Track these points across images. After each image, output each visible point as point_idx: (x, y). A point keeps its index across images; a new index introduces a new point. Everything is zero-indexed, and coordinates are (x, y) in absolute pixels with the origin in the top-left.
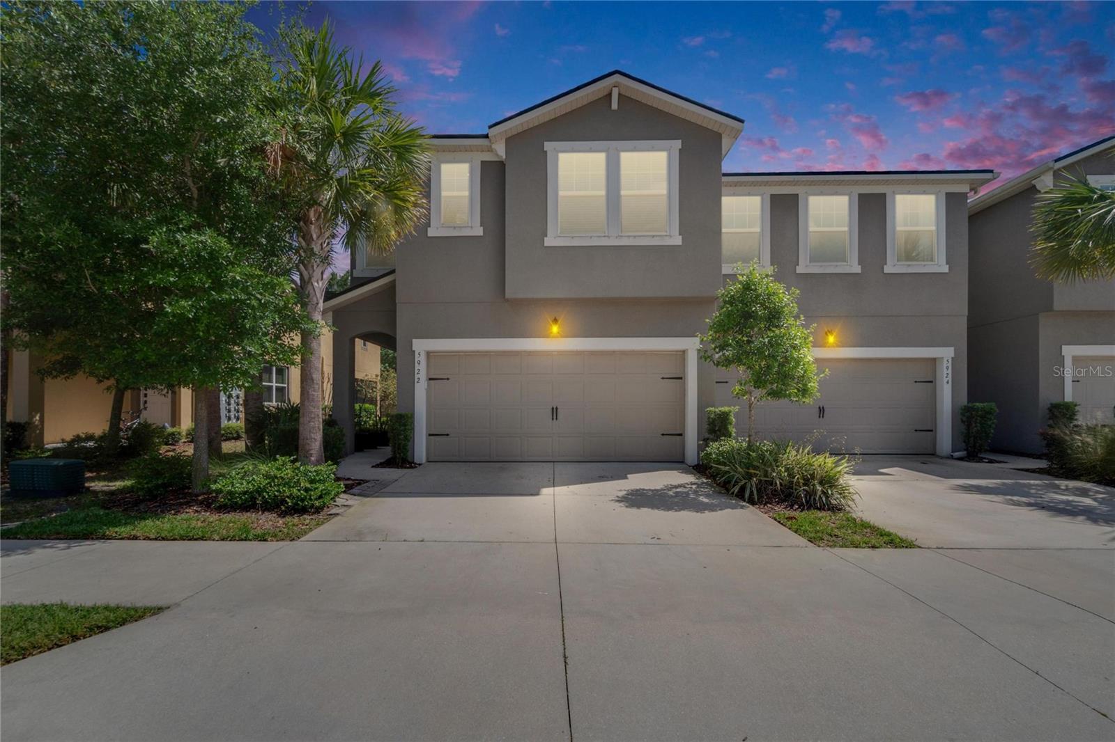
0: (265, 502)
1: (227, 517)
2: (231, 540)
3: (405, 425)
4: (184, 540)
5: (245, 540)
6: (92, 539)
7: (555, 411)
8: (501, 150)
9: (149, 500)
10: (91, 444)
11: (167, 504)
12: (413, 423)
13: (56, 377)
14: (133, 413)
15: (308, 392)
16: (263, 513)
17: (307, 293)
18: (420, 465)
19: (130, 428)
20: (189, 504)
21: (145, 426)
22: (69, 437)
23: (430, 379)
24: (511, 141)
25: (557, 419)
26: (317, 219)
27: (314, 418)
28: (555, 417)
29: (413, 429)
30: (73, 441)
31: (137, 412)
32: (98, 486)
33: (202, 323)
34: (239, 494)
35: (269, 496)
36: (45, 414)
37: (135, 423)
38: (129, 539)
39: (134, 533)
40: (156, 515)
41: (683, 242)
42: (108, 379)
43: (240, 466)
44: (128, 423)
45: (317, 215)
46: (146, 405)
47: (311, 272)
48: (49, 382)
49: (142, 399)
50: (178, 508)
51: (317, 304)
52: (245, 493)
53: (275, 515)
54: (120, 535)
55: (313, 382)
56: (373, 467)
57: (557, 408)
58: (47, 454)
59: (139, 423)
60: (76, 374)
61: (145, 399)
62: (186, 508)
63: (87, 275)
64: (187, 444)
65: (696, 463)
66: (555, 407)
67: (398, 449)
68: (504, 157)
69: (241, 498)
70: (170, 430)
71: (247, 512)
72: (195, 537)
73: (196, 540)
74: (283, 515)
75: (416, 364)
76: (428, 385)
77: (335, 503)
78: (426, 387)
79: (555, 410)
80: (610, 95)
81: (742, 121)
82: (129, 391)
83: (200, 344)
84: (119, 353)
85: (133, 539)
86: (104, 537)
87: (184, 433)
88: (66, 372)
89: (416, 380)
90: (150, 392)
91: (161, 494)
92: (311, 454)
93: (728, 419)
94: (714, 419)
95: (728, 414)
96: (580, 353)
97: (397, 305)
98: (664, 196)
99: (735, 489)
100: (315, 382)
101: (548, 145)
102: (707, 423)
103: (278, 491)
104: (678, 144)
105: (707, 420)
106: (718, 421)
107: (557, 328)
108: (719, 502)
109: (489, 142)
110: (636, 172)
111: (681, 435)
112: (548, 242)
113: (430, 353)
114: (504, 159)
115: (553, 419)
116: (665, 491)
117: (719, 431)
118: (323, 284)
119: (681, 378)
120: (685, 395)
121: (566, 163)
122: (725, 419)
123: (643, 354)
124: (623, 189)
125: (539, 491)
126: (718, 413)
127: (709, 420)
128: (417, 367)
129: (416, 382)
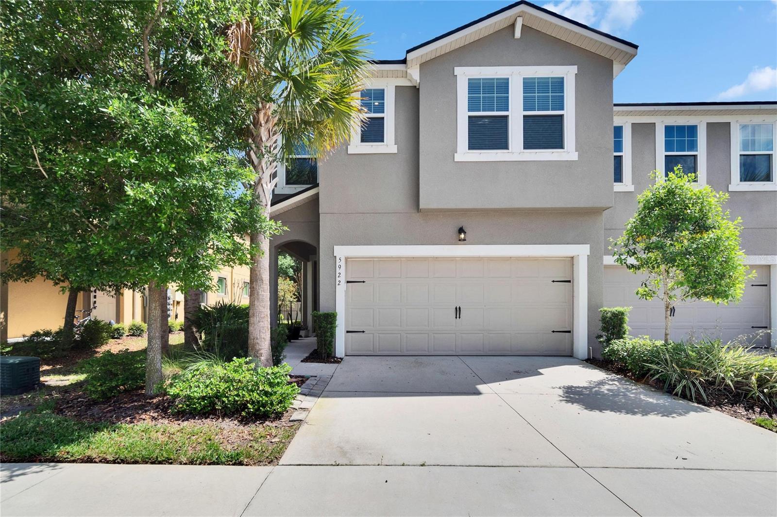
0: (225, 407)
1: (188, 425)
2: (200, 464)
4: (147, 463)
5: (218, 464)
6: (40, 461)
7: (458, 311)
8: (414, 74)
9: (103, 403)
10: (48, 339)
11: (122, 407)
13: (16, 280)
14: (84, 312)
15: (258, 292)
16: (223, 419)
18: (342, 359)
19: (82, 325)
20: (144, 408)
21: (96, 323)
22: (29, 333)
23: (348, 282)
24: (423, 66)
25: (460, 317)
26: (267, 122)
27: (264, 317)
28: (458, 316)
29: (336, 327)
30: (33, 336)
31: (88, 311)
32: (53, 380)
33: (164, 214)
34: (198, 399)
35: (229, 401)
36: (9, 312)
37: (86, 320)
38: (83, 461)
39: (88, 453)
40: (112, 425)
41: (579, 157)
42: (63, 281)
43: (195, 367)
44: (79, 320)
45: (266, 118)
46: (96, 305)
47: (261, 174)
48: (11, 283)
49: (92, 300)
50: (132, 414)
51: (266, 205)
52: (203, 398)
53: (236, 422)
54: (72, 456)
55: (262, 282)
56: (302, 361)
57: (460, 308)
58: (8, 349)
59: (90, 320)
60: (34, 278)
61: (95, 300)
62: (142, 413)
63: (36, 155)
64: (130, 337)
65: (587, 357)
66: (458, 307)
68: (418, 81)
69: (200, 404)
70: (115, 326)
71: (206, 418)
72: (159, 459)
73: (160, 463)
74: (245, 421)
75: (338, 268)
76: (347, 286)
77: (292, 406)
78: (345, 290)
79: (458, 309)
80: (513, 26)
81: (636, 47)
82: (82, 292)
83: (161, 237)
84: (72, 248)
85: (87, 462)
86: (55, 460)
87: (127, 329)
88: (26, 275)
89: (337, 283)
90: (99, 293)
91: (114, 396)
92: (261, 354)
93: (623, 318)
94: (610, 318)
95: (622, 314)
96: (480, 259)
97: (320, 215)
98: (562, 116)
99: (679, 389)
100: (264, 282)
101: (458, 70)
102: (601, 322)
103: (238, 395)
104: (574, 69)
105: (601, 319)
106: (614, 320)
107: (462, 236)
108: (668, 402)
109: (406, 67)
110: (536, 94)
111: (569, 332)
112: (458, 158)
113: (348, 258)
114: (418, 83)
115: (456, 318)
116: (597, 389)
117: (614, 329)
118: (271, 186)
119: (569, 281)
120: (573, 296)
121: (474, 86)
122: (620, 318)
123: (536, 260)
124: (525, 110)
125: (477, 389)
126: (614, 313)
127: (604, 319)
128: (338, 271)
129: (337, 285)
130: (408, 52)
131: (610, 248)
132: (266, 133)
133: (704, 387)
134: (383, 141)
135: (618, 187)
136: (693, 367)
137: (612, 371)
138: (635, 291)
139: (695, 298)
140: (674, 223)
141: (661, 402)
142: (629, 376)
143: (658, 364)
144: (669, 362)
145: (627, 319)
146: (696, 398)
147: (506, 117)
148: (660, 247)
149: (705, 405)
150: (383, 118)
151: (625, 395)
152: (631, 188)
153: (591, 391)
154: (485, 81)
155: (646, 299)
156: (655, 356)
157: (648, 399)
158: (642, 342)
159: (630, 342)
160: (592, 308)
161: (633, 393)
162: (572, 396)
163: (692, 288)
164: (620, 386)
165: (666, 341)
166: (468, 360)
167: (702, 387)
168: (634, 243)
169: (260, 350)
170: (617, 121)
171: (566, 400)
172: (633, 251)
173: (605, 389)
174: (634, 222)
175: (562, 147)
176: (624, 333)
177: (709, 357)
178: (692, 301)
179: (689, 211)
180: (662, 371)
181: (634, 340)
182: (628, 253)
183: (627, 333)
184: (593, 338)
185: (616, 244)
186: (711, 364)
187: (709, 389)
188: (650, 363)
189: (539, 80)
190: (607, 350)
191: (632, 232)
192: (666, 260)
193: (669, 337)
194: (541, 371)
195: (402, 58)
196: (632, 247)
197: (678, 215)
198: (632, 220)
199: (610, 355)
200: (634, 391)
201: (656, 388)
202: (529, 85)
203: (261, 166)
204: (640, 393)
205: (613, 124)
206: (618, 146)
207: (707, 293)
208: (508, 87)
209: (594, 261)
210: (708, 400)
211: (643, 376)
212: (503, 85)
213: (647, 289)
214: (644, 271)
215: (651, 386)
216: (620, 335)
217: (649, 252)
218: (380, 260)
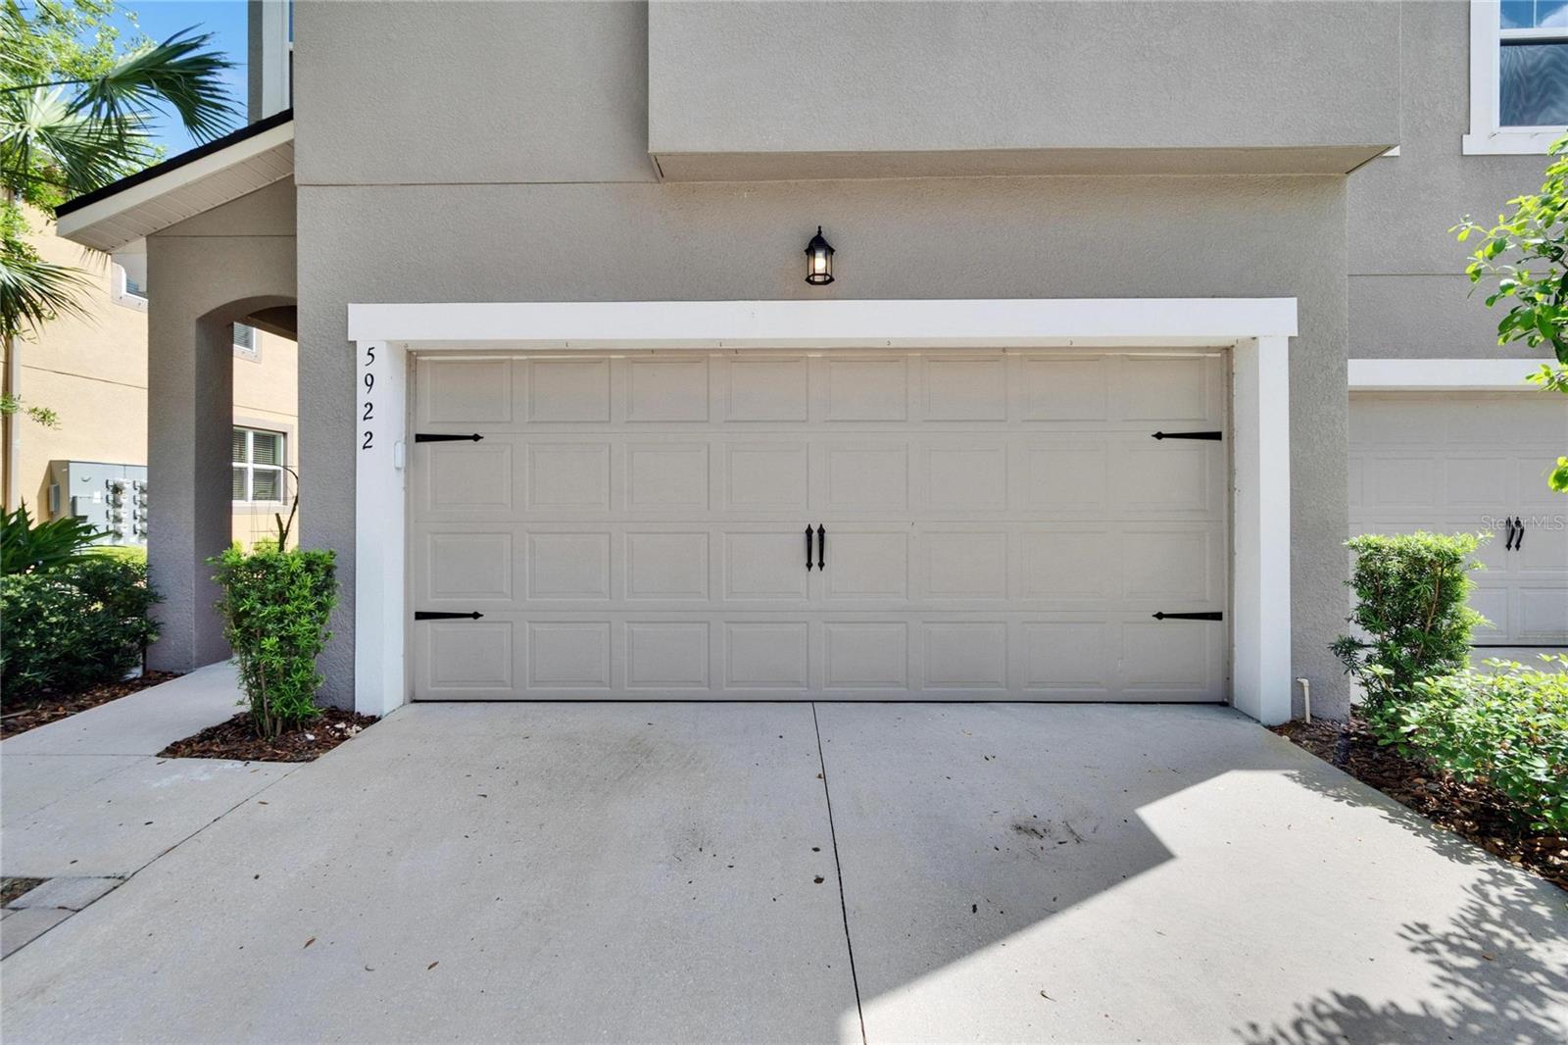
7: (815, 542)
18: (377, 719)
23: (417, 438)
25: (821, 565)
28: (815, 560)
57: (821, 531)
66: (815, 529)
75: (361, 387)
76: (410, 457)
78: (402, 464)
79: (815, 535)
89: (361, 440)
93: (1455, 580)
94: (1401, 577)
95: (1454, 560)
96: (893, 355)
97: (300, 191)
102: (1356, 591)
106: (1417, 585)
107: (820, 263)
111: (1217, 616)
113: (420, 353)
115: (809, 565)
117: (1413, 621)
119: (1217, 436)
120: (1231, 489)
122: (1442, 579)
123: (1097, 359)
126: (1416, 558)
127: (1370, 581)
128: (362, 395)
129: (360, 446)
145: (1467, 586)
160: (1306, 533)
176: (1458, 640)
183: (1472, 638)
184: (1311, 646)
209: (1312, 358)
216: (1439, 650)
218: (536, 362)
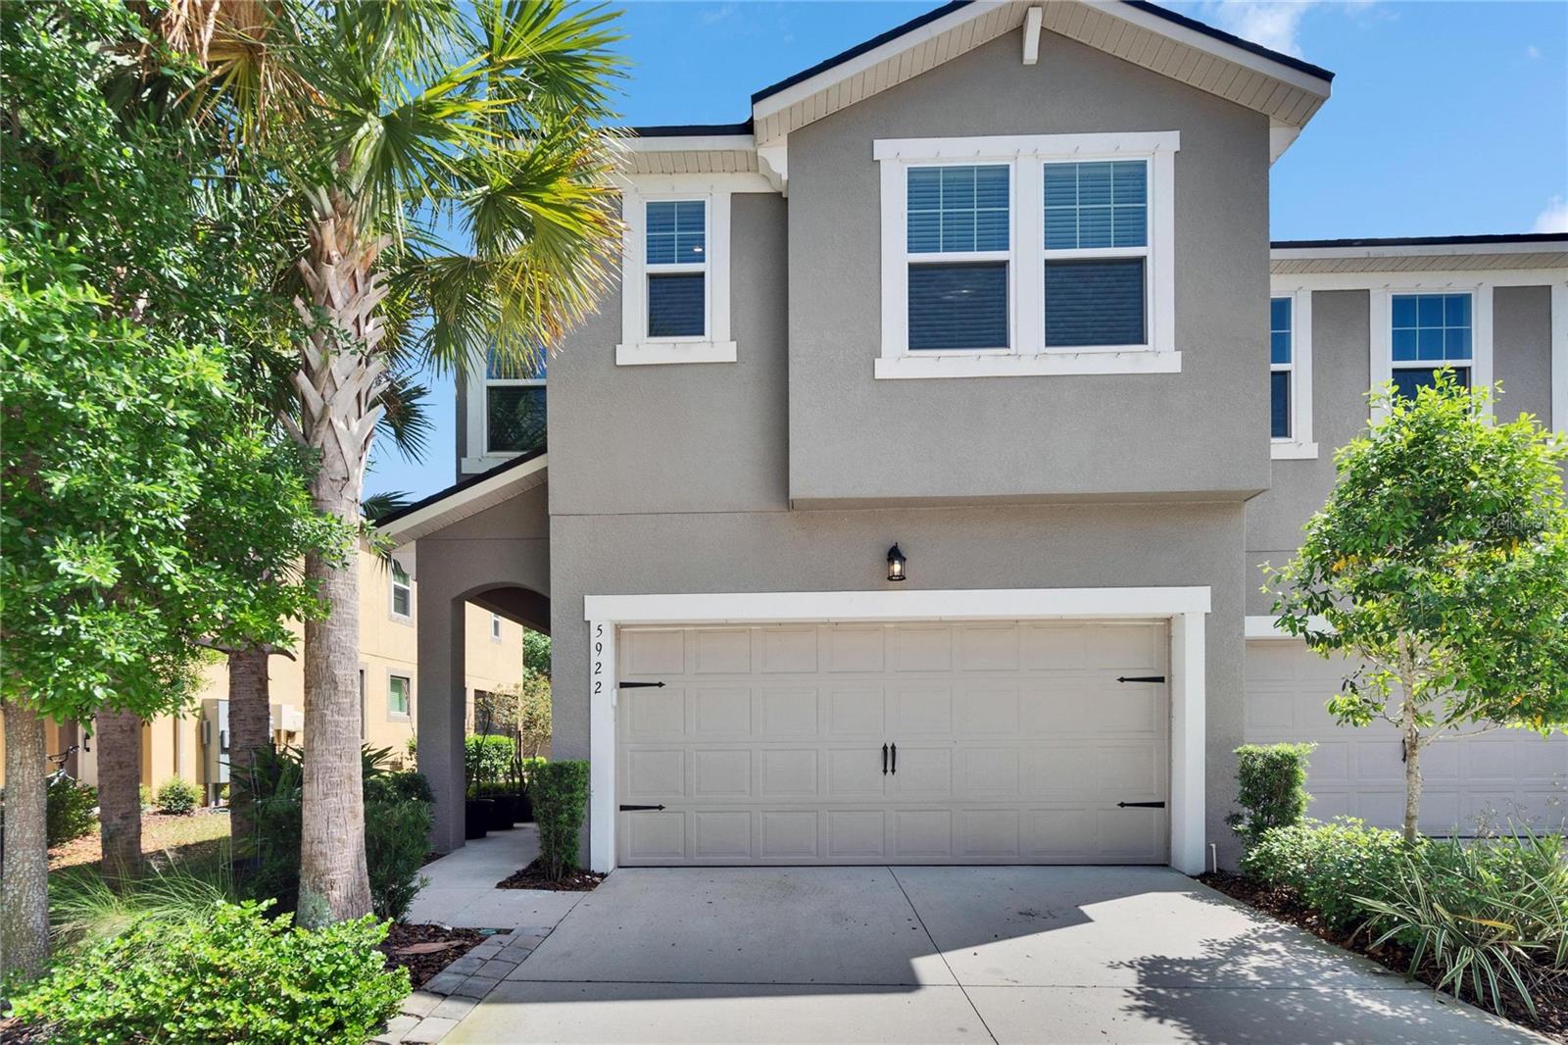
3: (570, 789)
7: (889, 754)
12: (587, 783)
15: (323, 716)
17: (318, 445)
18: (603, 876)
23: (623, 685)
24: (795, 138)
25: (893, 771)
26: (346, 252)
27: (339, 784)
28: (889, 768)
29: (588, 797)
41: (1183, 366)
45: (345, 241)
47: (328, 393)
51: (345, 478)
55: (336, 688)
56: (500, 885)
57: (893, 748)
64: (159, 816)
65: (1203, 870)
66: (889, 746)
67: (556, 843)
68: (785, 177)
75: (594, 652)
76: (618, 694)
78: (615, 703)
79: (889, 750)
80: (1019, 32)
81: (1327, 76)
89: (594, 687)
92: (329, 885)
93: (1294, 772)
94: (1262, 771)
95: (1293, 760)
96: (942, 626)
97: (552, 519)
98: (1140, 262)
99: (1455, 973)
100: (341, 688)
101: (883, 149)
102: (1239, 782)
103: (211, 1015)
104: (1171, 141)
105: (1238, 774)
106: (1272, 776)
107: (897, 568)
108: (1424, 1013)
109: (754, 142)
110: (1078, 207)
111: (1161, 805)
112: (884, 369)
113: (623, 626)
114: (784, 183)
115: (885, 771)
116: (1228, 967)
117: (1271, 800)
118: (361, 428)
119: (1161, 680)
120: (1170, 717)
121: (922, 186)
122: (1287, 772)
123: (1078, 627)
124: (1049, 246)
125: (911, 971)
126: (1271, 759)
127: (1246, 774)
128: (594, 657)
129: (592, 692)
130: (757, 98)
131: (1264, 589)
132: (345, 282)
133: (1522, 968)
134: (702, 334)
135: (1280, 449)
136: (1488, 912)
137: (1267, 908)
138: (1328, 703)
139: (1486, 721)
140: (1432, 519)
141: (1404, 1012)
142: (1311, 927)
143: (1391, 899)
144: (1422, 895)
145: (1303, 774)
146: (1502, 1002)
147: (1003, 265)
148: (1394, 584)
149: (1533, 1028)
150: (702, 275)
151: (1304, 989)
152: (1311, 451)
153: (1212, 974)
154: (951, 176)
155: (1356, 724)
156: (1380, 875)
157: (1368, 1003)
158: (1342, 833)
159: (1312, 833)
160: (1216, 746)
161: (1325, 982)
162: (1161, 991)
163: (1487, 694)
164: (1289, 957)
165: (1409, 834)
166: (912, 879)
167: (1515, 966)
168: (1325, 577)
169: (328, 871)
170: (1279, 288)
171: (1145, 1008)
172: (1322, 598)
173: (1249, 966)
174: (1327, 522)
175: (1141, 339)
176: (1297, 810)
177: (1535, 886)
178: (1477, 731)
179: (1473, 484)
180: (1402, 921)
181: (1322, 829)
182: (1310, 603)
183: (1304, 809)
184: (1218, 822)
185: (1278, 579)
186: (1541, 905)
187: (1537, 976)
188: (1368, 896)
189: (1086, 172)
190: (1254, 853)
191: (1322, 546)
192: (1415, 619)
193: (1416, 824)
194: (1087, 909)
195: (745, 119)
196: (1319, 587)
197: (1445, 497)
198: (1320, 516)
199: (1262, 868)
200: (1327, 975)
201: (1384, 964)
202: (1059, 181)
203: (327, 372)
204: (1346, 979)
205: (1269, 293)
206: (1281, 349)
207: (1527, 707)
208: (1008, 189)
209: (1221, 627)
210: (1537, 1008)
211: (1351, 926)
212: (995, 184)
213: (1356, 698)
214: (1349, 653)
215: (1372, 956)
216: (1285, 815)
217: (1366, 598)
218: (700, 632)
